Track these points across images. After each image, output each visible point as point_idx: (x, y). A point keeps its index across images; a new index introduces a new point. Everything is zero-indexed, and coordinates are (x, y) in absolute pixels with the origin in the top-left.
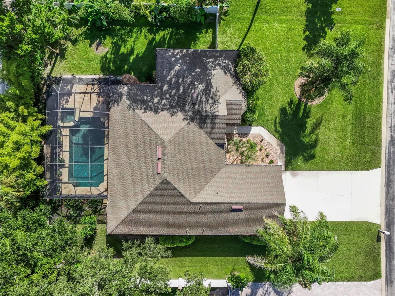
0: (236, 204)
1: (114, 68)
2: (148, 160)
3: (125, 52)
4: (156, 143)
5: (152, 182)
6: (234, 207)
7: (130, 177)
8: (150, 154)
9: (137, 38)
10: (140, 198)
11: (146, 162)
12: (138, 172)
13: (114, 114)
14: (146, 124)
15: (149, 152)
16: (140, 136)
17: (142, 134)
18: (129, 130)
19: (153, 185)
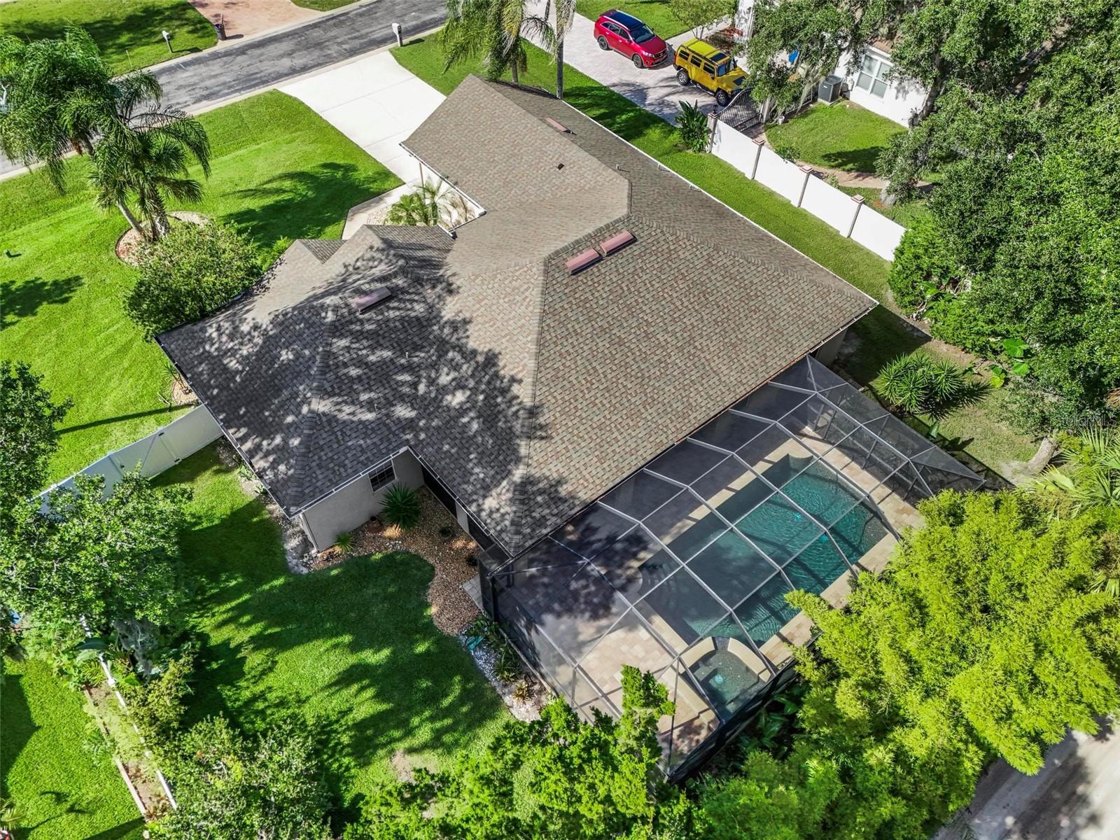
1: (457, 678)
2: (623, 285)
3: (369, 693)
4: (567, 285)
5: (666, 246)
7: (705, 317)
8: (607, 289)
12: (675, 300)
13: (588, 477)
14: (541, 343)
17: (576, 343)
18: (593, 393)
19: (671, 238)
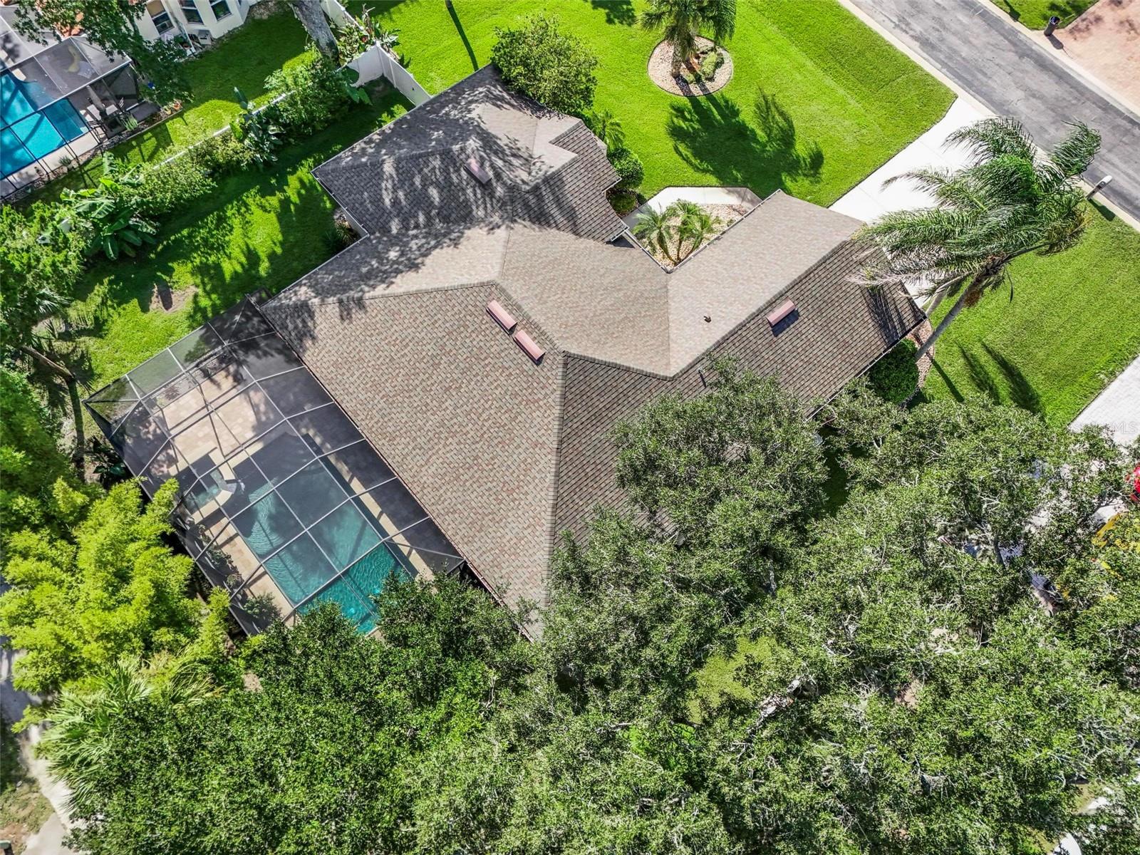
0: (771, 304)
2: (490, 360)
4: (476, 306)
5: (541, 397)
6: (774, 316)
8: (482, 344)
9: (247, 222)
10: (547, 462)
11: (488, 369)
13: (321, 355)
15: (475, 343)
16: (423, 334)
19: (550, 400)
